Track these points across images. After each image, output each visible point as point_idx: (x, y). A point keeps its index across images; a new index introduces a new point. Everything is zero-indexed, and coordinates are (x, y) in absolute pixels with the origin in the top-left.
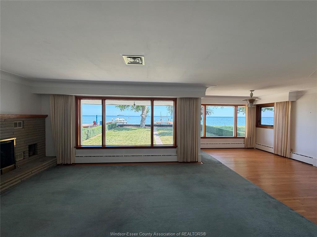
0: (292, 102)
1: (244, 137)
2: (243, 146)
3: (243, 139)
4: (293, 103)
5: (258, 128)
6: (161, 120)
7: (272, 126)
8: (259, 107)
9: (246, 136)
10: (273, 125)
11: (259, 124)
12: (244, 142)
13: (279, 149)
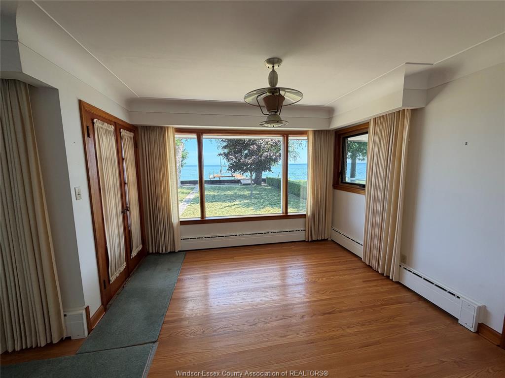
0: (414, 112)
1: (305, 215)
2: (301, 236)
3: (302, 220)
4: (416, 115)
5: (338, 192)
6: (221, 172)
7: (364, 186)
8: (342, 137)
9: (309, 213)
10: (364, 183)
11: (340, 180)
12: (305, 227)
13: (375, 252)
